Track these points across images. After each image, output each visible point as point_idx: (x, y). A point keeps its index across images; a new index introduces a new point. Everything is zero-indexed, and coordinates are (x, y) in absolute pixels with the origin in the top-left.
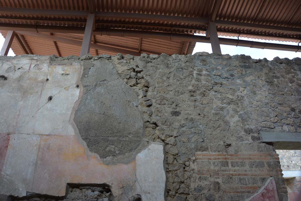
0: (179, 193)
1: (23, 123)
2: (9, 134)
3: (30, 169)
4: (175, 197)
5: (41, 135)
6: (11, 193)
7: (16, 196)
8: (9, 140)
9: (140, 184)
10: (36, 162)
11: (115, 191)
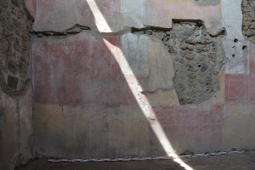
0: (251, 28)
3: (142, 9)
4: (248, 31)
6: (132, 25)
7: (136, 27)
9: (225, 21)
10: (146, 3)
11: (207, 25)
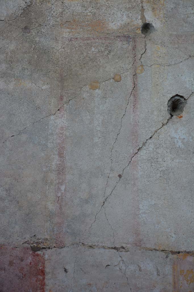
1: (87, 201)
2: (39, 249)
5: (173, 253)
8: (43, 273)
